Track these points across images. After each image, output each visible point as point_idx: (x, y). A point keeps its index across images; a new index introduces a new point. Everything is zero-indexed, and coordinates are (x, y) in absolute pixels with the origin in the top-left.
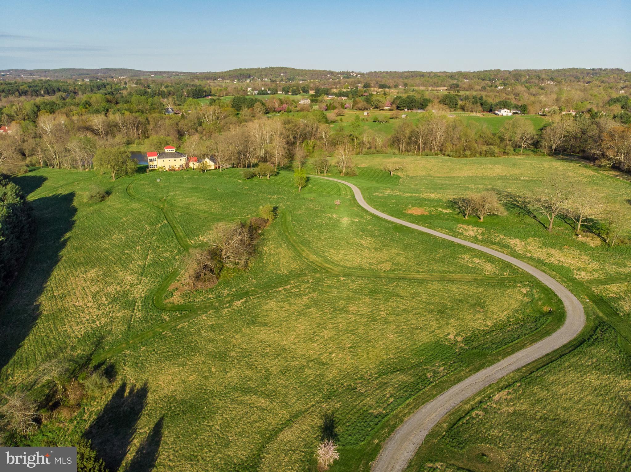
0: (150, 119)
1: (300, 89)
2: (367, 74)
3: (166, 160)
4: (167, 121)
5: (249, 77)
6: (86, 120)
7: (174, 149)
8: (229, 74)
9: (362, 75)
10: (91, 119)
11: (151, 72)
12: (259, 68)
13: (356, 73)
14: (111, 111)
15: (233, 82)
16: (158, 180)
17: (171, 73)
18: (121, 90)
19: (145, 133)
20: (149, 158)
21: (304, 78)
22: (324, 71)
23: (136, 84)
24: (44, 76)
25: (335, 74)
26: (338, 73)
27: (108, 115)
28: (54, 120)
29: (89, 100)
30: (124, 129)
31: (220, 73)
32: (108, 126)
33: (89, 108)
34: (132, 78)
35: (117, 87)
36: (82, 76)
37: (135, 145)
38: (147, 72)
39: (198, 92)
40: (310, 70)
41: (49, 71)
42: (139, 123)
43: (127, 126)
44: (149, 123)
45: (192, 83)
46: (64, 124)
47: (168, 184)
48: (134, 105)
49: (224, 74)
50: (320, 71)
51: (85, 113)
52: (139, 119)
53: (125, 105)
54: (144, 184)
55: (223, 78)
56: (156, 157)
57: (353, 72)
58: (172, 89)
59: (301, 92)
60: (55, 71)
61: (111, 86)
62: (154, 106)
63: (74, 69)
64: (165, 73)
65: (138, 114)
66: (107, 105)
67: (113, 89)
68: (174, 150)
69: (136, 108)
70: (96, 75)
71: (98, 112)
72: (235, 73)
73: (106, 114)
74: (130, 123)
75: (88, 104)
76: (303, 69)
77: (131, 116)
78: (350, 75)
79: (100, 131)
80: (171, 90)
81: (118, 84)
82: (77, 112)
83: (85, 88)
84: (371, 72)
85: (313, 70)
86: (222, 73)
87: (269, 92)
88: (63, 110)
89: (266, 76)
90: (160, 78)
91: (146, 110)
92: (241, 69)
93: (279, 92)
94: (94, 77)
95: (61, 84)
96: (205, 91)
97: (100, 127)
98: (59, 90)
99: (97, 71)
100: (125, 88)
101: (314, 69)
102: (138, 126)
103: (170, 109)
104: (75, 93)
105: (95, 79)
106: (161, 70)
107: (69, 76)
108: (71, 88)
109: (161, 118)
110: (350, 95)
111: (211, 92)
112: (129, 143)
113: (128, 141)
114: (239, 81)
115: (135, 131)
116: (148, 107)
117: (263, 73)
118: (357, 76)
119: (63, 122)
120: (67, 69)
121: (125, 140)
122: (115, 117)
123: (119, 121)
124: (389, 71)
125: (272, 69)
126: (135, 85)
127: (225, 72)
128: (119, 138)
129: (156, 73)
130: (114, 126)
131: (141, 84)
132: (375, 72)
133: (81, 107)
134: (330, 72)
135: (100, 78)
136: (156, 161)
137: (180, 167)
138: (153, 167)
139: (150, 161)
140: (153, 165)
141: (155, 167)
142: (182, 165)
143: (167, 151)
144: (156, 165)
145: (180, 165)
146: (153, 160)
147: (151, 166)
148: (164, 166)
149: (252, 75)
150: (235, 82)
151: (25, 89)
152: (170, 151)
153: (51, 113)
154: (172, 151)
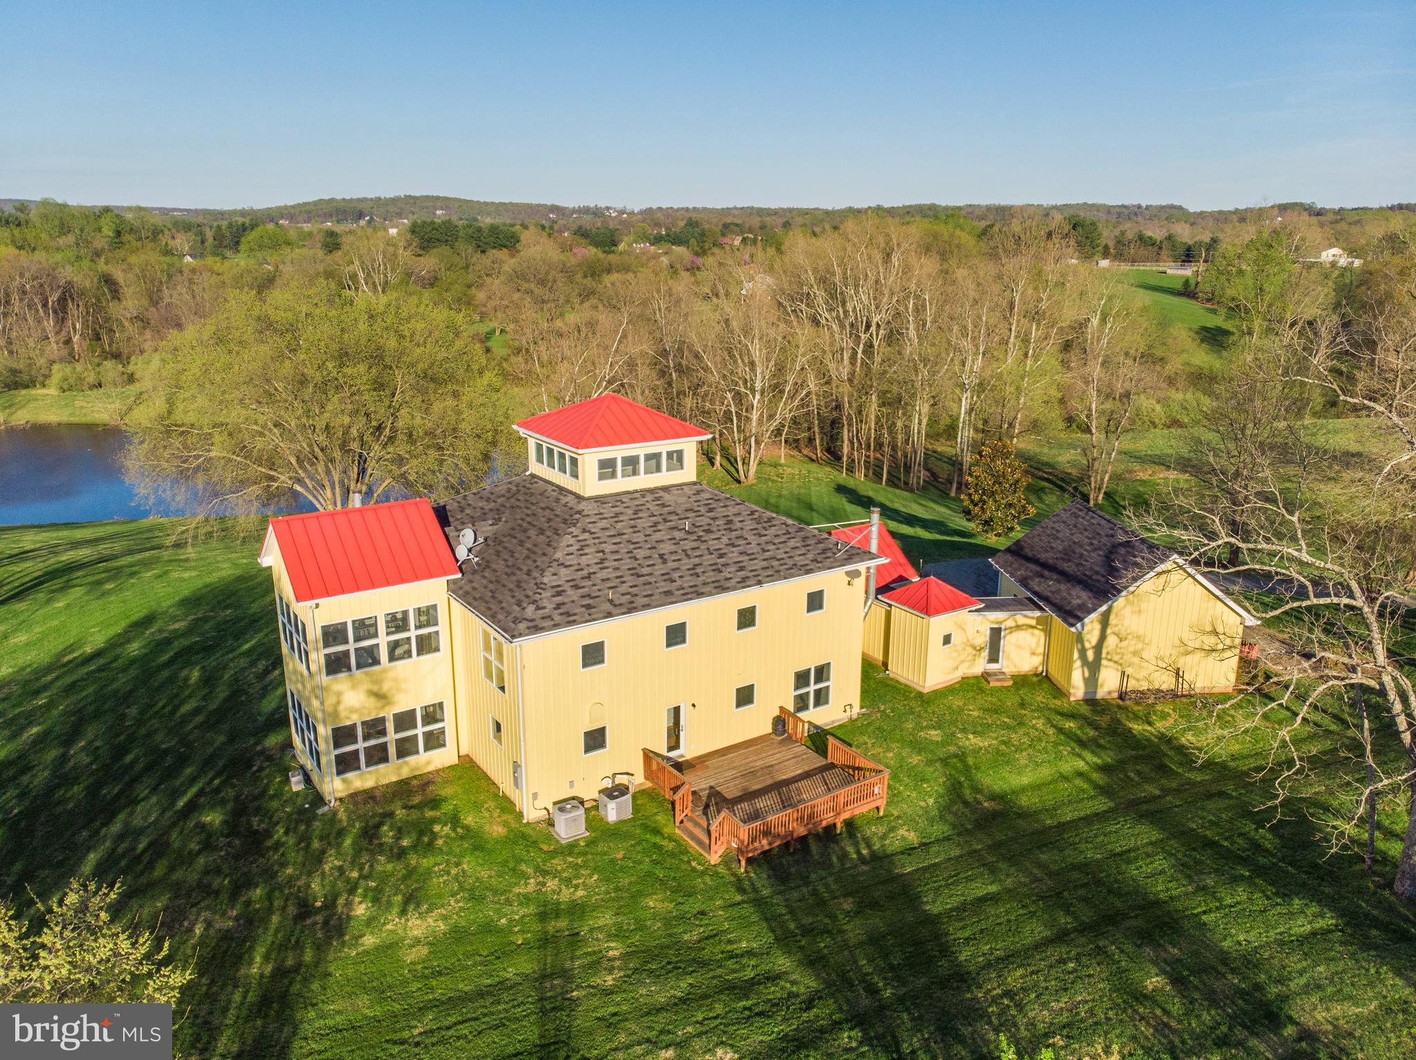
5: (361, 215)
8: (308, 208)
12: (379, 199)
13: (615, 211)
20: (317, 614)
25: (568, 213)
26: (574, 211)
49: (292, 211)
50: (529, 206)
56: (434, 591)
57: (608, 208)
68: (679, 462)
72: (321, 207)
86: (286, 207)
89: (401, 215)
92: (332, 200)
114: (338, 222)
117: (392, 208)
118: (619, 216)
124: (690, 207)
127: (293, 207)
132: (660, 209)
136: (427, 645)
137: (802, 703)
138: (378, 756)
139: (336, 665)
140: (375, 727)
141: (406, 747)
142: (822, 672)
143: (590, 484)
144: (433, 714)
145: (802, 678)
146: (383, 640)
147: (343, 735)
148: (595, 740)
149: (366, 212)
150: (328, 224)
152: (643, 480)
154: (665, 477)
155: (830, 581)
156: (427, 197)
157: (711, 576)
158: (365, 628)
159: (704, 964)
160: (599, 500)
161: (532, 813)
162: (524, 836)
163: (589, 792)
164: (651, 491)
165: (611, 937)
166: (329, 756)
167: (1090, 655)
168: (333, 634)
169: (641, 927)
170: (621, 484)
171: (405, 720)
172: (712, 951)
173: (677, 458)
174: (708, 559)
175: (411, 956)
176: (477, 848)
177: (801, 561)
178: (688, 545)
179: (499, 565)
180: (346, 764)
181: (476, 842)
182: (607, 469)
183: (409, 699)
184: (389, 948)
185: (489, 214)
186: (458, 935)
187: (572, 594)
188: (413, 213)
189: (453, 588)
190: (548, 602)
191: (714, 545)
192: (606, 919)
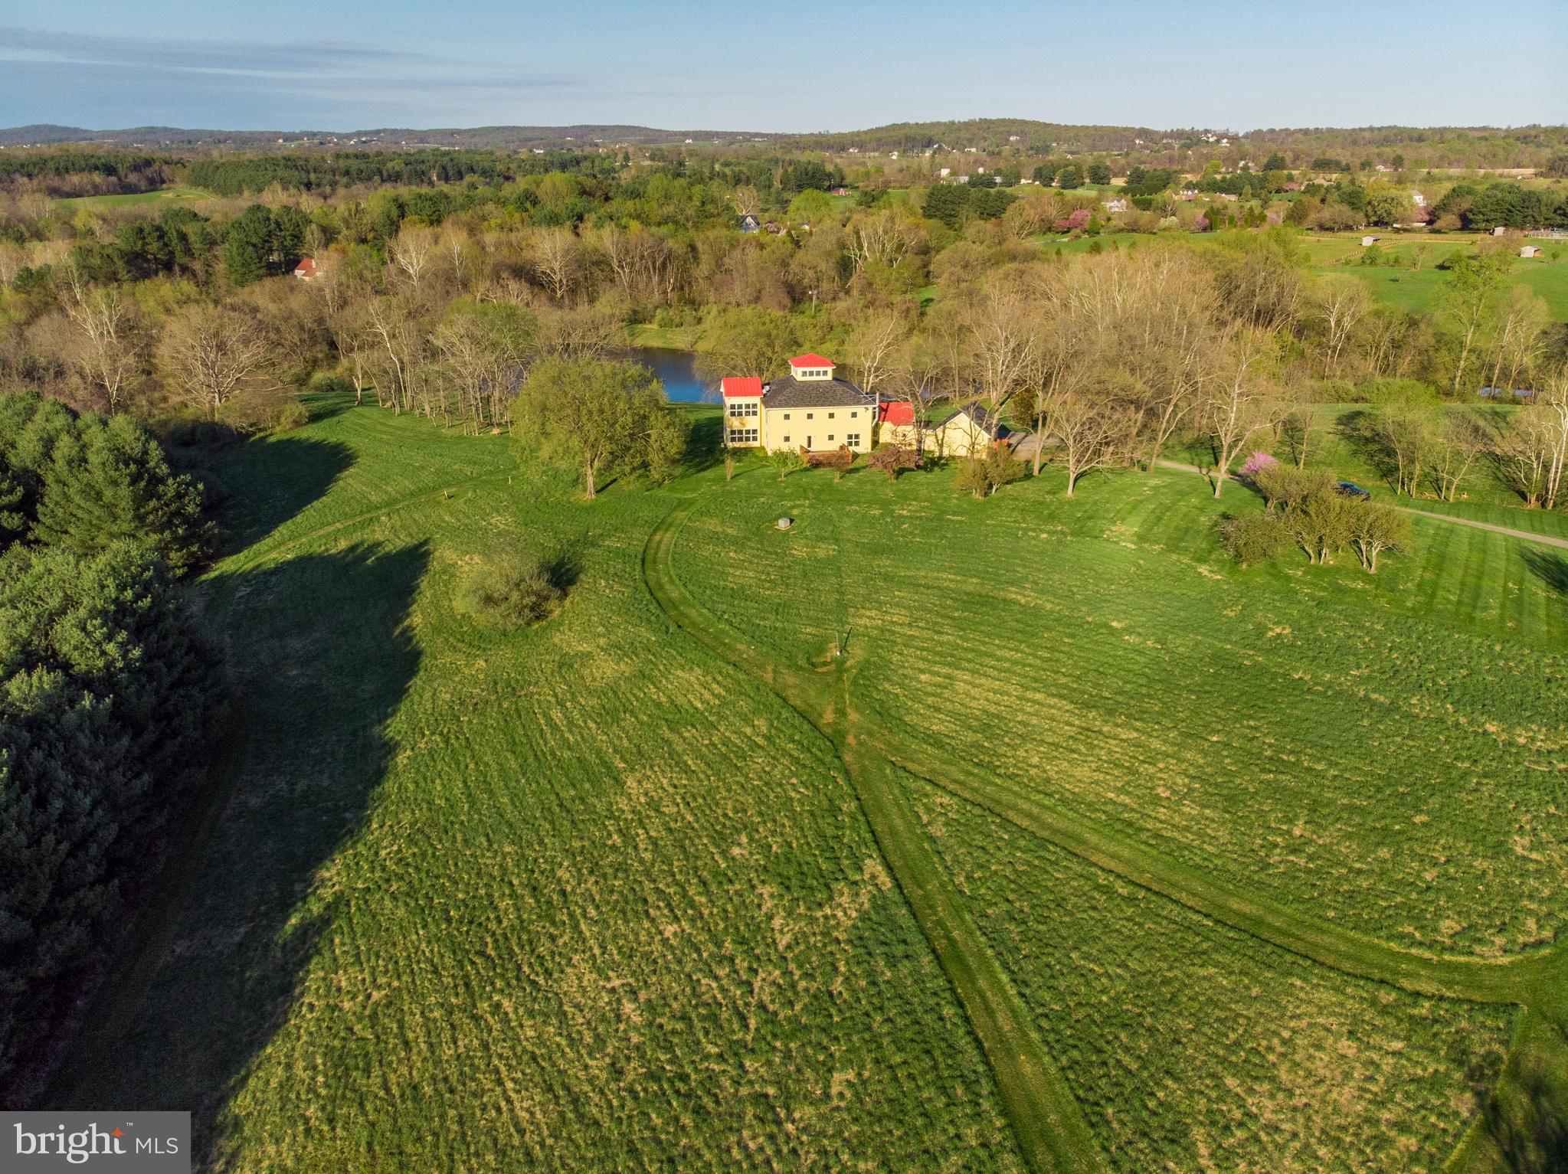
0: (700, 246)
1: (1085, 174)
2: (1246, 136)
3: (798, 413)
4: (753, 253)
5: (929, 143)
6: (519, 243)
7: (830, 370)
8: (879, 135)
9: (1234, 139)
10: (533, 241)
11: (686, 134)
12: (953, 123)
13: (1215, 134)
14: (591, 218)
15: (889, 156)
16: (783, 524)
17: (732, 136)
18: (616, 170)
19: (682, 288)
20: (730, 401)
21: (1074, 148)
22: (1126, 129)
23: (652, 158)
24: (449, 144)
25: (1157, 138)
26: (1165, 135)
27: (580, 230)
28: (436, 242)
29: (533, 188)
30: (624, 276)
31: (852, 134)
32: (580, 264)
33: (532, 211)
34: (641, 146)
35: (606, 165)
36: (530, 143)
37: (655, 326)
38: (675, 134)
39: (813, 177)
40: (1087, 128)
41: (459, 132)
42: (669, 257)
43: (633, 264)
44: (696, 258)
45: (788, 157)
46: (459, 255)
47: (832, 549)
48: (655, 205)
49: (863, 137)
50: (1115, 130)
51: (519, 226)
52: (671, 243)
53: (630, 204)
54: (715, 538)
55: (862, 147)
56: (756, 400)
57: (1206, 132)
58: (744, 169)
59: (1087, 181)
60: (473, 133)
61: (593, 162)
62: (709, 207)
63: (513, 128)
64: (717, 135)
65: (664, 230)
66: (581, 204)
67: (597, 169)
68: (826, 374)
69: (657, 212)
70: (559, 141)
71: (553, 220)
72: (892, 133)
73: (576, 227)
74: (642, 257)
75: (529, 199)
76: (1069, 124)
77: (645, 234)
78: (1199, 140)
79: (557, 278)
80: (741, 172)
81: (608, 158)
82: (499, 221)
83: (533, 166)
84: (1260, 132)
85: (1095, 128)
86: (859, 133)
87: (998, 180)
88: (464, 216)
89: (971, 142)
90: (707, 147)
91: (688, 219)
92: (905, 125)
93: (1023, 181)
94: (554, 145)
95: (478, 158)
96: (830, 176)
97: (557, 266)
98: (472, 170)
99: (563, 131)
100: (626, 167)
101: (1099, 124)
102: (664, 264)
103: (749, 220)
104: (507, 178)
105: (556, 149)
106: (708, 129)
107: (503, 145)
108: (500, 167)
109: (734, 244)
111: (843, 179)
112: (636, 319)
113: (635, 312)
114: (903, 154)
115: (656, 279)
116: (690, 212)
117: (964, 134)
118: (1218, 141)
119: (457, 249)
120: (499, 128)
121: (627, 307)
122: (601, 238)
123: (612, 251)
124: (1312, 127)
125: (986, 125)
126: (649, 162)
127: (866, 133)
128: (609, 304)
129: (697, 135)
130: (598, 263)
131: (663, 158)
132: (1272, 131)
133: (511, 207)
134: (1143, 133)
135: (567, 146)
136: (755, 413)
137: (850, 444)
138: (741, 439)
139: (733, 414)
140: (740, 432)
141: (748, 439)
142: (857, 436)
143: (799, 378)
144: (755, 431)
145: (850, 437)
146: (744, 410)
147: (733, 432)
148: (787, 439)
149: (936, 138)
150: (895, 156)
151: (397, 168)
152: (815, 378)
153: (432, 224)
154: (821, 378)
155: (859, 409)
156: (1004, 120)
157: (821, 403)
158: (740, 406)
160: (801, 382)
164: (816, 381)
166: (730, 437)
168: (733, 407)
170: (808, 378)
171: (748, 432)
174: (823, 399)
177: (849, 402)
178: (819, 395)
179: (773, 394)
180: (733, 439)
182: (804, 374)
183: (749, 427)
185: (1066, 141)
187: (786, 402)
188: (987, 140)
189: (762, 400)
190: (781, 403)
191: (827, 396)
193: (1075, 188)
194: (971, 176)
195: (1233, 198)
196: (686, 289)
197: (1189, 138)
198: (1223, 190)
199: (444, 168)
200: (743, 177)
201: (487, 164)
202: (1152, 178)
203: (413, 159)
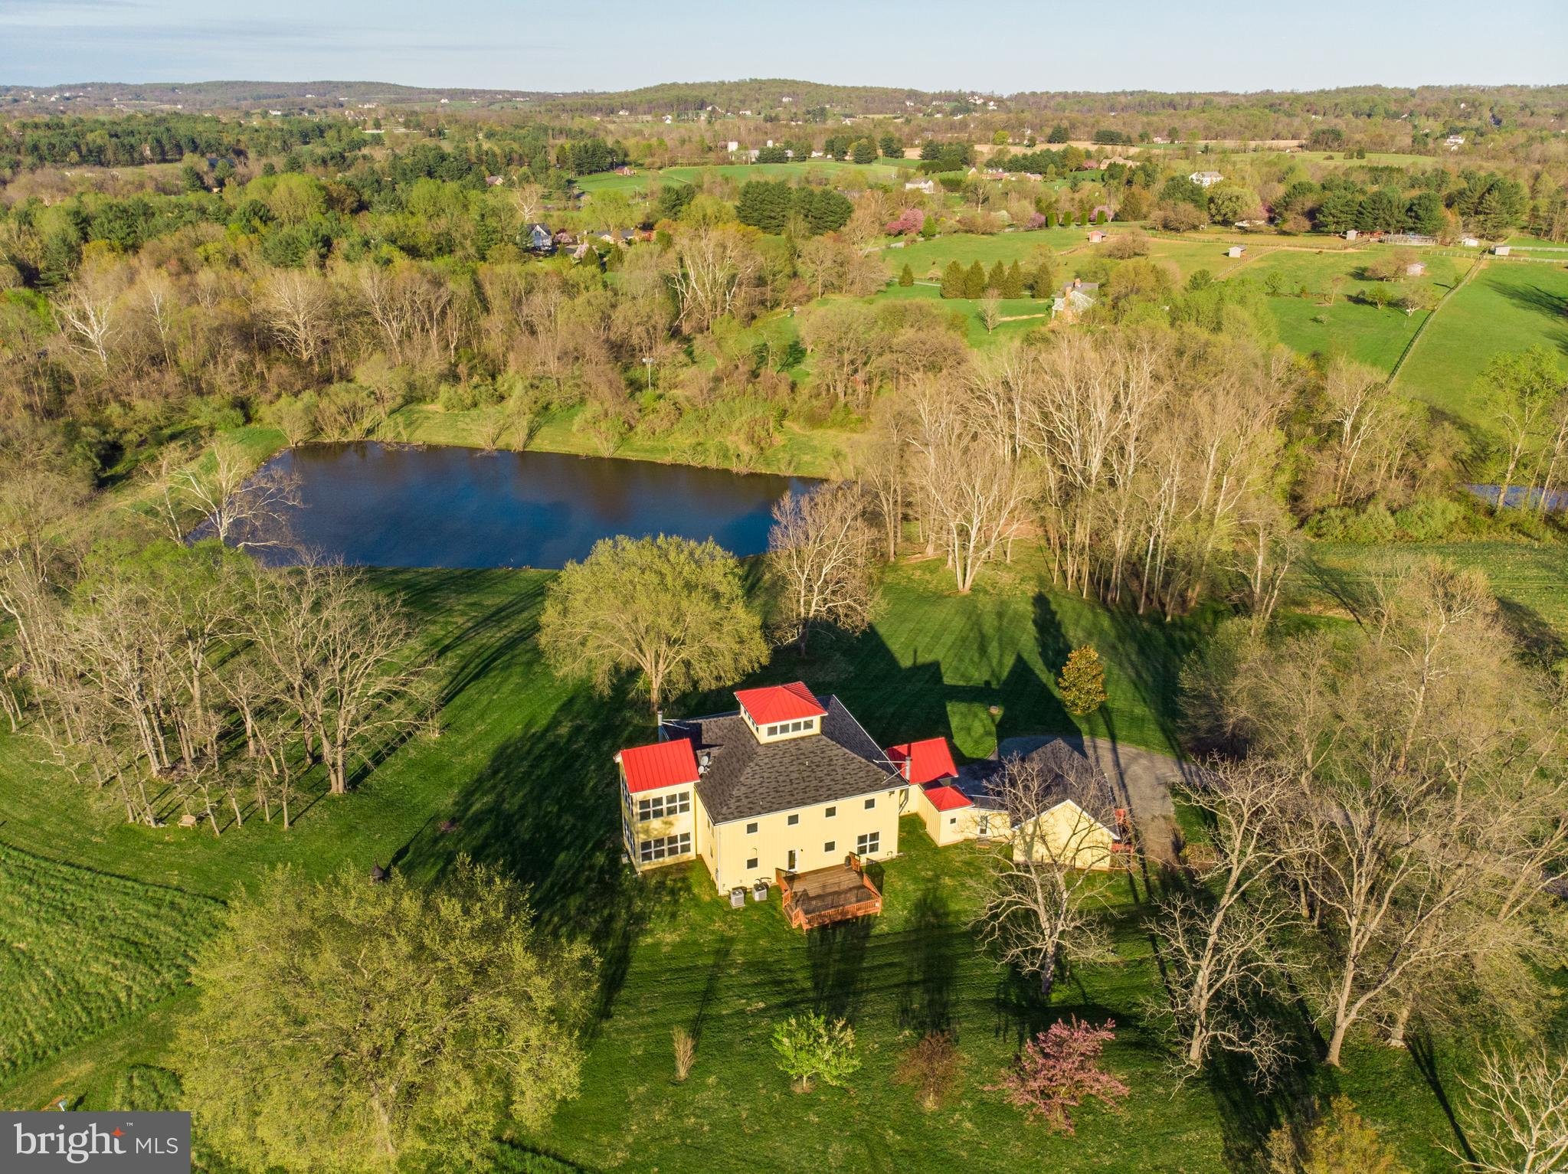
0: (487, 288)
1: (876, 146)
2: (1011, 98)
3: (772, 820)
5: (702, 106)
6: (246, 288)
7: (816, 720)
8: (650, 96)
9: (1000, 101)
10: (266, 286)
11: (441, 92)
13: (981, 97)
14: (341, 245)
15: (662, 121)
17: (490, 95)
18: (365, 143)
20: (637, 793)
21: (848, 111)
23: (407, 125)
24: (169, 102)
25: (927, 100)
27: (328, 265)
28: (130, 285)
29: (264, 195)
30: (393, 333)
31: (622, 94)
32: (331, 315)
33: (263, 232)
34: (393, 106)
35: (354, 135)
36: (265, 102)
37: (438, 407)
38: (428, 90)
39: (594, 155)
42: (449, 303)
43: (401, 313)
44: (487, 310)
45: (556, 125)
46: (162, 309)
48: (423, 219)
49: (634, 98)
51: (246, 255)
52: (448, 285)
53: (390, 220)
55: (632, 109)
56: (688, 787)
58: (514, 143)
59: (881, 153)
61: (339, 132)
64: (476, 93)
65: (439, 263)
66: (327, 221)
67: (345, 141)
68: (810, 726)
69: (428, 233)
70: (299, 100)
71: (291, 248)
72: (662, 95)
73: (322, 260)
74: (414, 306)
75: (260, 214)
77: (414, 274)
78: (969, 103)
81: (357, 124)
82: (219, 246)
83: (268, 137)
85: (864, 89)
86: (628, 94)
87: (790, 153)
89: (739, 104)
90: (467, 110)
91: (464, 237)
92: (674, 85)
93: (814, 154)
94: (294, 104)
95: (200, 127)
96: (611, 152)
97: (300, 319)
98: (194, 146)
100: (377, 140)
103: (538, 229)
104: (239, 153)
105: (296, 111)
107: (233, 103)
108: (228, 139)
110: (1051, 168)
111: (626, 155)
113: (411, 386)
114: (678, 118)
115: (433, 335)
118: (985, 104)
119: (157, 301)
121: (399, 378)
122: (356, 278)
123: (372, 295)
125: (757, 87)
126: (403, 130)
127: (636, 93)
129: (452, 93)
130: (355, 314)
131: (419, 126)
133: (236, 226)
134: (910, 94)
135: (309, 106)
136: (684, 809)
137: (862, 851)
138: (661, 854)
139: (645, 816)
140: (660, 842)
141: (673, 851)
142: (875, 836)
143: (764, 738)
144: (686, 837)
145: (862, 839)
146: (665, 807)
147: (646, 845)
148: (753, 864)
149: (708, 100)
150: (669, 120)
151: (99, 141)
152: (791, 735)
153: (125, 250)
154: (803, 732)
155: (878, 796)
157: (813, 793)
158: (657, 802)
159: (770, 971)
160: (768, 745)
161: (722, 892)
162: (717, 902)
163: (749, 884)
164: (794, 740)
165: (742, 955)
166: (640, 852)
167: (1028, 839)
169: (754, 952)
170: (779, 737)
171: (672, 840)
172: (776, 967)
173: (808, 725)
174: (814, 783)
175: (665, 949)
176: (696, 905)
177: (861, 785)
178: (805, 774)
179: (717, 777)
180: (646, 857)
181: (696, 901)
182: (772, 731)
183: (677, 831)
184: (657, 945)
185: (839, 102)
186: (683, 944)
187: (745, 801)
188: (758, 101)
189: (697, 786)
190: (733, 803)
191: (819, 774)
192: (741, 947)
193: (869, 162)
194: (762, 151)
195: (1039, 177)
196: (475, 343)
197: (956, 100)
198: (1026, 169)
199: (158, 141)
200: (515, 155)
201: (212, 136)
202: (949, 153)
203: (119, 129)
